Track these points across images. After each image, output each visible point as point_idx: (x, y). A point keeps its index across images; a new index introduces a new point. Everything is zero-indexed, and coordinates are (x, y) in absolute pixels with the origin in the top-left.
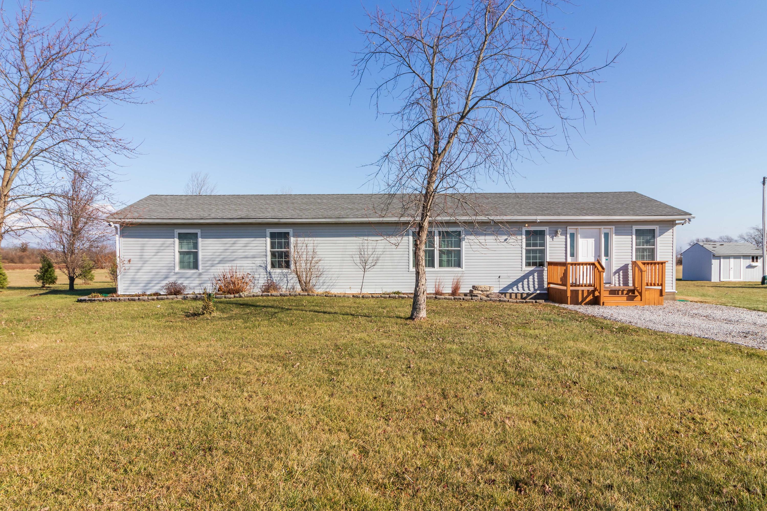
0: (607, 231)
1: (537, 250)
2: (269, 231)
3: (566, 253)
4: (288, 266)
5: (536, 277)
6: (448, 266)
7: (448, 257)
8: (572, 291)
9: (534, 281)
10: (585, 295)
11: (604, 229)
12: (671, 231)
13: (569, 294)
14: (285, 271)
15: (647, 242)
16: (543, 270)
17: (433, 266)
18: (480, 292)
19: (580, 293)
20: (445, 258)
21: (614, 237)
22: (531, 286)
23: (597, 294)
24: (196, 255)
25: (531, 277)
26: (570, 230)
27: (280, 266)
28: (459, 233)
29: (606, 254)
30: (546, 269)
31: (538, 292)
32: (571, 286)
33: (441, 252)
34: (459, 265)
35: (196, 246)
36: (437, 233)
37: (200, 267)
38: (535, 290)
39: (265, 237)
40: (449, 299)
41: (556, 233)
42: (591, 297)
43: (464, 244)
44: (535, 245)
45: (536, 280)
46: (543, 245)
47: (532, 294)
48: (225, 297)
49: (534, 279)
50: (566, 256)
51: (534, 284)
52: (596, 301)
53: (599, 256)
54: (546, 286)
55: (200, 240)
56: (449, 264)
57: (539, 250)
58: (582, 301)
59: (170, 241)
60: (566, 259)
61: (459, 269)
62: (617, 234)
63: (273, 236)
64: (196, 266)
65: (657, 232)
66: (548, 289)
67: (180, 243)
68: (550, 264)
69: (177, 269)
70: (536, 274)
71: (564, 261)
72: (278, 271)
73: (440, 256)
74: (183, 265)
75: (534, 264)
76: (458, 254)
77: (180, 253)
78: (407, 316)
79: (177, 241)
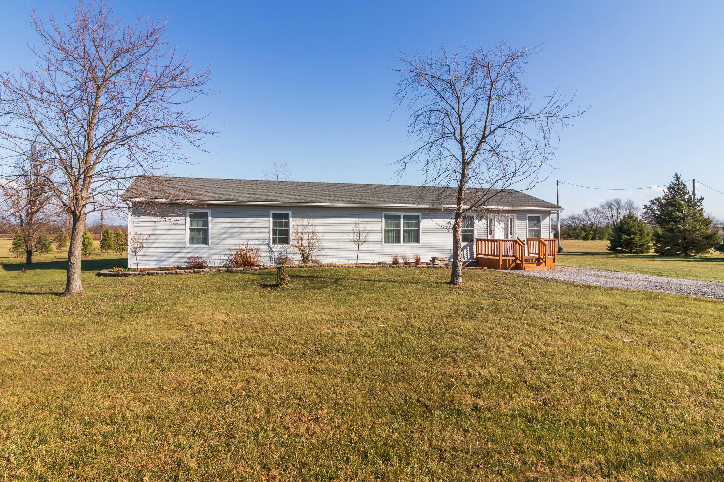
0: (511, 217)
1: (468, 230)
2: (272, 212)
3: (487, 233)
4: (287, 241)
5: (469, 250)
6: (409, 242)
7: (409, 235)
8: (503, 260)
9: (467, 253)
10: (511, 262)
11: (510, 216)
12: (548, 218)
13: (501, 263)
14: (285, 245)
15: (535, 225)
16: (473, 245)
17: (399, 241)
18: (439, 262)
19: (507, 261)
20: (407, 236)
21: (516, 221)
22: (466, 256)
23: (518, 262)
24: (205, 232)
25: (465, 250)
26: (490, 216)
27: (280, 242)
28: (417, 217)
29: (511, 234)
30: (475, 244)
31: (470, 261)
32: (502, 256)
33: (405, 231)
34: (417, 240)
35: (206, 224)
36: (402, 216)
37: (210, 241)
38: (468, 259)
39: (269, 217)
40: (425, 267)
41: (481, 218)
42: (514, 264)
43: (421, 225)
44: (467, 226)
45: (469, 252)
46: (473, 226)
47: (467, 262)
48: (252, 269)
49: (467, 251)
50: (487, 235)
51: (467, 255)
52: (518, 267)
53: (507, 235)
54: (475, 256)
55: (210, 218)
56: (410, 241)
57: (470, 230)
58: (509, 267)
59: (182, 219)
60: (487, 237)
61: (418, 244)
62: (518, 219)
63: (275, 216)
64: (205, 241)
65: (541, 218)
66: (477, 258)
67: (191, 222)
68: (478, 240)
69: (188, 245)
70: (468, 248)
71: (486, 238)
72: (280, 246)
73: (404, 235)
74: (192, 240)
75: (467, 240)
76: (417, 233)
77: (191, 230)
78: (449, 281)
79: (188, 219)
